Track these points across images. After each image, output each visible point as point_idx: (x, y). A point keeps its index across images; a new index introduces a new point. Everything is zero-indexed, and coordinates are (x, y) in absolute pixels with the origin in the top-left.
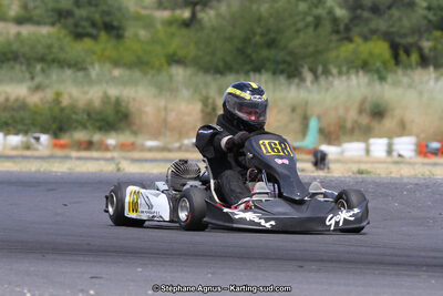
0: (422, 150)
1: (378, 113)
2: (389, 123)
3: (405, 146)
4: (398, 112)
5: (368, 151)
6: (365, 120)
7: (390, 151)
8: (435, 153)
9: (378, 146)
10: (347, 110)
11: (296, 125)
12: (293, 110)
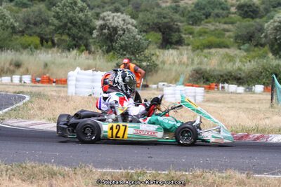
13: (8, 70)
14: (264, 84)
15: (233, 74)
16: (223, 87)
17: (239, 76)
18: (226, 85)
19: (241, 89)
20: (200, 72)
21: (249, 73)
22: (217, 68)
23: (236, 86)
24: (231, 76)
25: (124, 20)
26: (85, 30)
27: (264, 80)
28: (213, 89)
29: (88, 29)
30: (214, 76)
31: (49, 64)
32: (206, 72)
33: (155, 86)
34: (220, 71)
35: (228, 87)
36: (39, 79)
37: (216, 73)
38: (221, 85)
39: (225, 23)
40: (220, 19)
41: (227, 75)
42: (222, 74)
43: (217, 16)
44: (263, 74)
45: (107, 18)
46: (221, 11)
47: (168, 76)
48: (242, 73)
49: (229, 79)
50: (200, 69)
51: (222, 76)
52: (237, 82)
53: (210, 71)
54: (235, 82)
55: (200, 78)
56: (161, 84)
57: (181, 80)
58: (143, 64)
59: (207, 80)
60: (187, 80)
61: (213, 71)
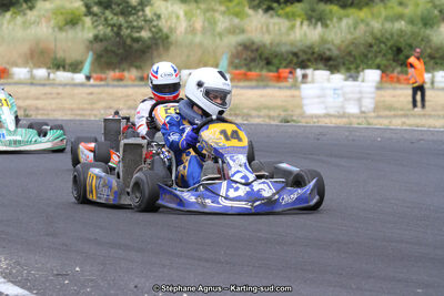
14: (378, 67)
15: (317, 49)
16: (304, 76)
17: (328, 53)
18: (309, 72)
19: (338, 78)
20: (254, 47)
21: (348, 46)
22: (284, 39)
23: (327, 73)
24: (313, 53)
27: (378, 60)
28: (286, 79)
30: (282, 55)
32: (264, 45)
34: (292, 44)
35: (313, 75)
37: (284, 49)
38: (299, 72)
41: (305, 52)
42: (295, 50)
44: (375, 48)
47: (188, 56)
48: (333, 48)
49: (309, 60)
50: (253, 43)
51: (295, 54)
52: (326, 66)
53: (271, 44)
54: (321, 66)
55: (253, 60)
56: (185, 72)
57: (224, 64)
58: (145, 34)
59: (268, 63)
60: (231, 64)
61: (278, 44)
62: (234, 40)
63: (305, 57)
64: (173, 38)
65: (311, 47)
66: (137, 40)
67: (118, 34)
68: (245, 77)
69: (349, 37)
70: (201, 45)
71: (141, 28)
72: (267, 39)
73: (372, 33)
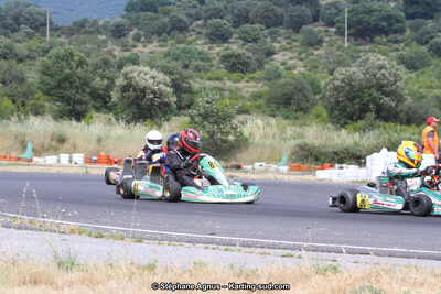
0: (88, 161)
1: (62, 140)
2: (66, 146)
3: (79, 158)
4: (72, 140)
5: (59, 161)
6: (54, 144)
7: (71, 161)
8: (95, 162)
9: (64, 158)
10: (44, 137)
11: (18, 146)
12: (16, 137)
13: (50, 146)
15: (351, 150)
17: (358, 153)
18: (344, 165)
20: (307, 148)
22: (328, 143)
23: (357, 167)
24: (349, 153)
25: (154, 78)
26: (84, 91)
29: (88, 90)
31: (103, 138)
32: (315, 148)
33: (250, 167)
34: (334, 147)
35: (347, 168)
36: (95, 158)
37: (324, 150)
38: (337, 166)
39: (210, 79)
40: (202, 74)
41: (343, 152)
42: (336, 150)
43: (197, 69)
45: (131, 75)
46: (202, 63)
49: (345, 158)
50: (307, 145)
51: (336, 153)
52: (356, 162)
53: (319, 146)
55: (306, 157)
56: (257, 165)
57: (285, 159)
58: (231, 138)
59: (317, 159)
60: (290, 158)
61: (324, 147)
62: (293, 143)
63: (343, 155)
64: (250, 140)
65: (347, 149)
66: (225, 142)
67: (212, 137)
68: (299, 168)
69: (375, 142)
70: (270, 146)
71: (229, 133)
72: (317, 142)
73: (389, 140)
